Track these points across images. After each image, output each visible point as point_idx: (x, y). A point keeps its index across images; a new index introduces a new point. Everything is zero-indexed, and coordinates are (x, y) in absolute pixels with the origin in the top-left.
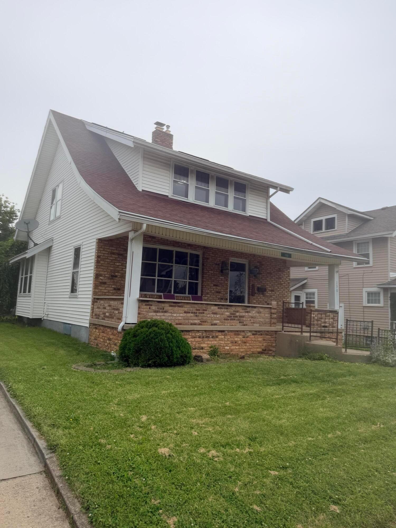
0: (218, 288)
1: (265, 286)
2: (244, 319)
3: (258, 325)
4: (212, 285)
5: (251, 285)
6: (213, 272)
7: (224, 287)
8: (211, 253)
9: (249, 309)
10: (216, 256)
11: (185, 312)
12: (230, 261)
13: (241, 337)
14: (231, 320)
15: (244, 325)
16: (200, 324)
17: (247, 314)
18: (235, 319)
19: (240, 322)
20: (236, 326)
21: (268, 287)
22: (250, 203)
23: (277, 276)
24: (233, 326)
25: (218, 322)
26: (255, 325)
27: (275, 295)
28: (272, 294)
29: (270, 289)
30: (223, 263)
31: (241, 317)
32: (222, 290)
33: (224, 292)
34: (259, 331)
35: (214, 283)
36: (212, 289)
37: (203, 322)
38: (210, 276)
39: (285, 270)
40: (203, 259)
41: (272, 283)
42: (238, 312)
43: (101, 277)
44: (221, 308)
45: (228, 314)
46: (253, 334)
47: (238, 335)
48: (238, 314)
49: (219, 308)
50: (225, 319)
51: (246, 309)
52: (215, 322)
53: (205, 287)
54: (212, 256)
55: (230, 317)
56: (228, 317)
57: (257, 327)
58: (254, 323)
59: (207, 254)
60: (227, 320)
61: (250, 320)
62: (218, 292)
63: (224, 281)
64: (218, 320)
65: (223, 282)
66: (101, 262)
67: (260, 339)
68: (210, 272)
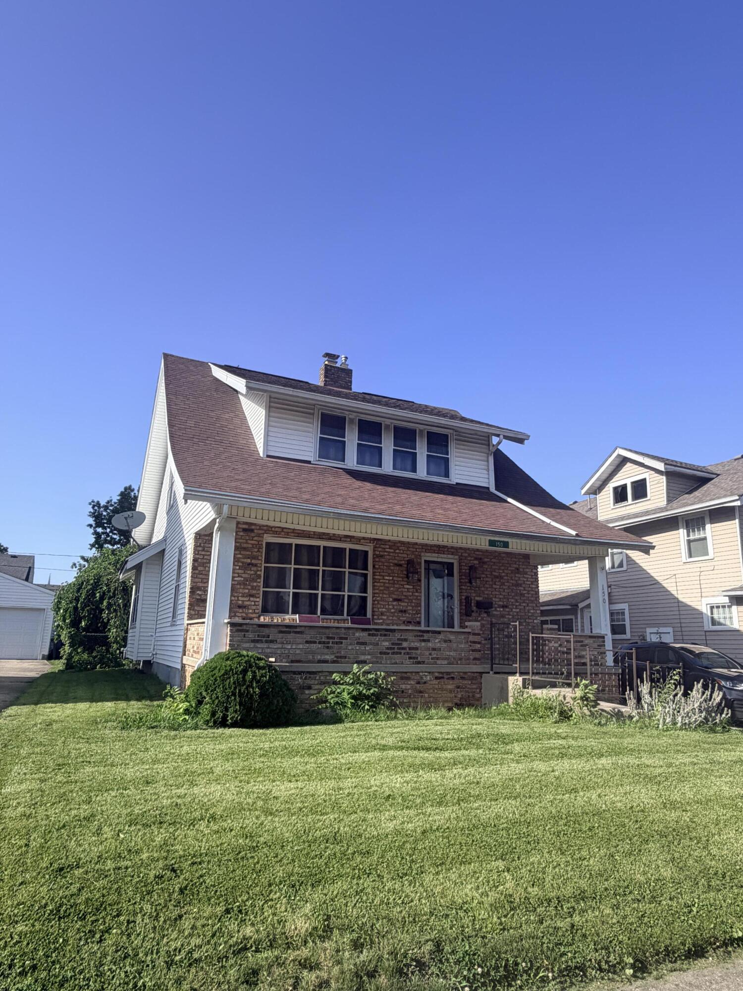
0: (403, 604)
1: (491, 599)
2: (419, 652)
3: (446, 662)
4: (391, 600)
5: (463, 597)
6: (391, 578)
7: (412, 602)
8: (388, 547)
9: (426, 636)
10: (397, 551)
11: (307, 642)
12: (423, 559)
13: (412, 682)
14: (393, 653)
15: (419, 663)
16: (334, 662)
17: (423, 644)
18: (400, 653)
19: (410, 658)
20: (402, 664)
21: (497, 600)
22: (457, 463)
23: (513, 582)
24: (396, 663)
25: (369, 657)
26: (439, 662)
27: (511, 613)
28: (504, 613)
29: (501, 603)
30: (410, 562)
31: (410, 648)
32: (410, 608)
33: (413, 610)
34: (448, 673)
35: (394, 596)
36: (391, 607)
37: (341, 657)
38: (387, 585)
39: (528, 570)
40: (374, 558)
41: (504, 594)
42: (406, 640)
43: (198, 592)
44: (373, 635)
45: (386, 644)
46: (437, 678)
47: (408, 678)
48: (405, 644)
49: (369, 635)
50: (381, 653)
51: (422, 636)
52: (362, 658)
53: (378, 603)
54: (389, 552)
55: (391, 649)
56: (388, 648)
57: (443, 666)
58: (438, 659)
59: (380, 549)
60: (385, 653)
61: (430, 654)
62: (401, 611)
63: (413, 592)
64: (369, 654)
65: (411, 594)
66: (199, 568)
67: (450, 687)
68: (386, 578)
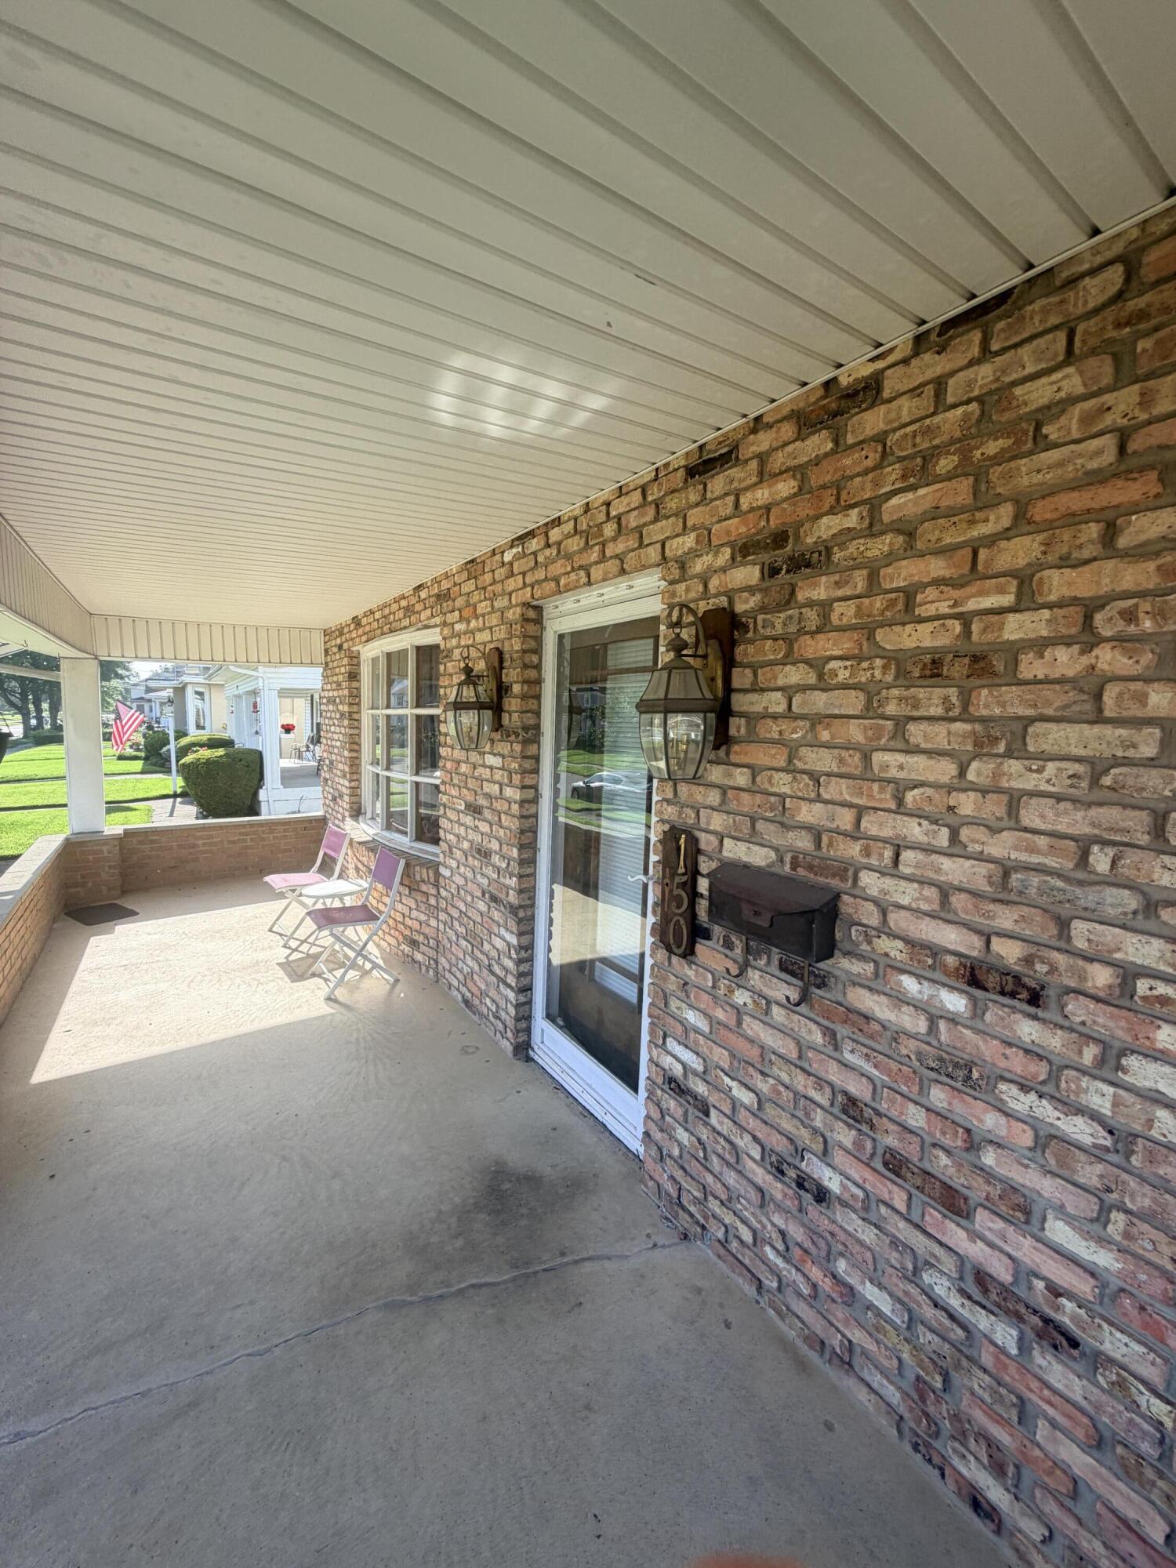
4: (463, 806)
7: (499, 823)
32: (495, 845)
36: (462, 832)
63: (501, 785)
65: (497, 789)
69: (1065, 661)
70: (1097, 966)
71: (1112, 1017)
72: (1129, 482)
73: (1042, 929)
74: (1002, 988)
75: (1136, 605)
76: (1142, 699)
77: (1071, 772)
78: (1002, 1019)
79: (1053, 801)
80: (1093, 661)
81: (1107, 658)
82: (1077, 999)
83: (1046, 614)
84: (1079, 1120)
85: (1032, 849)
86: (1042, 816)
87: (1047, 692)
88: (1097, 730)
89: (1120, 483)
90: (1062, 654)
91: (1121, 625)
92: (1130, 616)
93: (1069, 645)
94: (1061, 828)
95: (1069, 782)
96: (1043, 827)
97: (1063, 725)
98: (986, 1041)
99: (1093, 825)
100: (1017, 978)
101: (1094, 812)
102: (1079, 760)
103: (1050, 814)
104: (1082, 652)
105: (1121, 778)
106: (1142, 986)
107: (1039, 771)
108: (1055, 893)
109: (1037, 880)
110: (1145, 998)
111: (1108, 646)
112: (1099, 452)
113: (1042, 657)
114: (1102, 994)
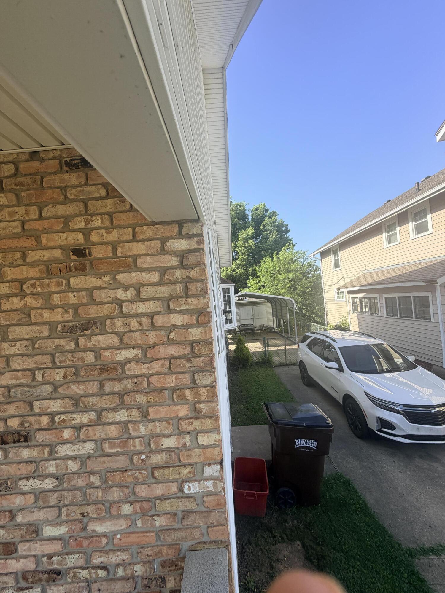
69: (16, 302)
70: (43, 417)
71: (51, 434)
72: (27, 240)
73: (24, 409)
74: (14, 440)
75: (35, 282)
76: (41, 315)
77: (25, 345)
78: (16, 453)
79: (21, 357)
80: (25, 302)
81: (30, 301)
82: (39, 432)
83: (7, 284)
84: (48, 481)
85: (17, 378)
86: (19, 364)
87: (12, 314)
88: (30, 328)
89: (24, 239)
90: (15, 300)
91: (32, 289)
92: (34, 286)
93: (17, 296)
94: (26, 367)
95: (25, 349)
96: (19, 368)
97: (20, 327)
98: (11, 467)
99: (35, 363)
100: (19, 433)
101: (35, 358)
102: (27, 340)
103: (21, 362)
104: (21, 299)
105: (40, 344)
106: (57, 419)
107: (14, 346)
108: (26, 393)
109: (20, 390)
110: (58, 423)
111: (29, 297)
112: (16, 227)
113: (9, 301)
114: (46, 427)
